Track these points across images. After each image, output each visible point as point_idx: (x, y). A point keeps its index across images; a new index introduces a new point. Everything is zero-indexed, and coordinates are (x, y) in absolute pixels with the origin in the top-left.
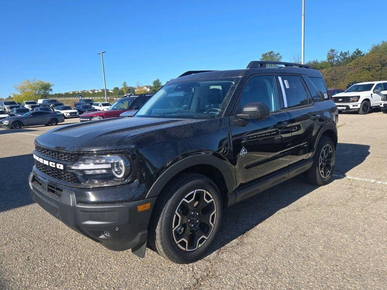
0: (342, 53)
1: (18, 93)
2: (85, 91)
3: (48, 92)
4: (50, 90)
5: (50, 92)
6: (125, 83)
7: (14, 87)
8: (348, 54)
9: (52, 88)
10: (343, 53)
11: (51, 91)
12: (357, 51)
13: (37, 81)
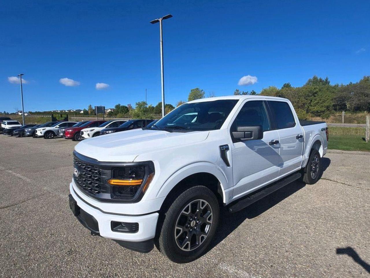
0: (243, 92)
2: (71, 110)
6: (90, 105)
12: (253, 92)
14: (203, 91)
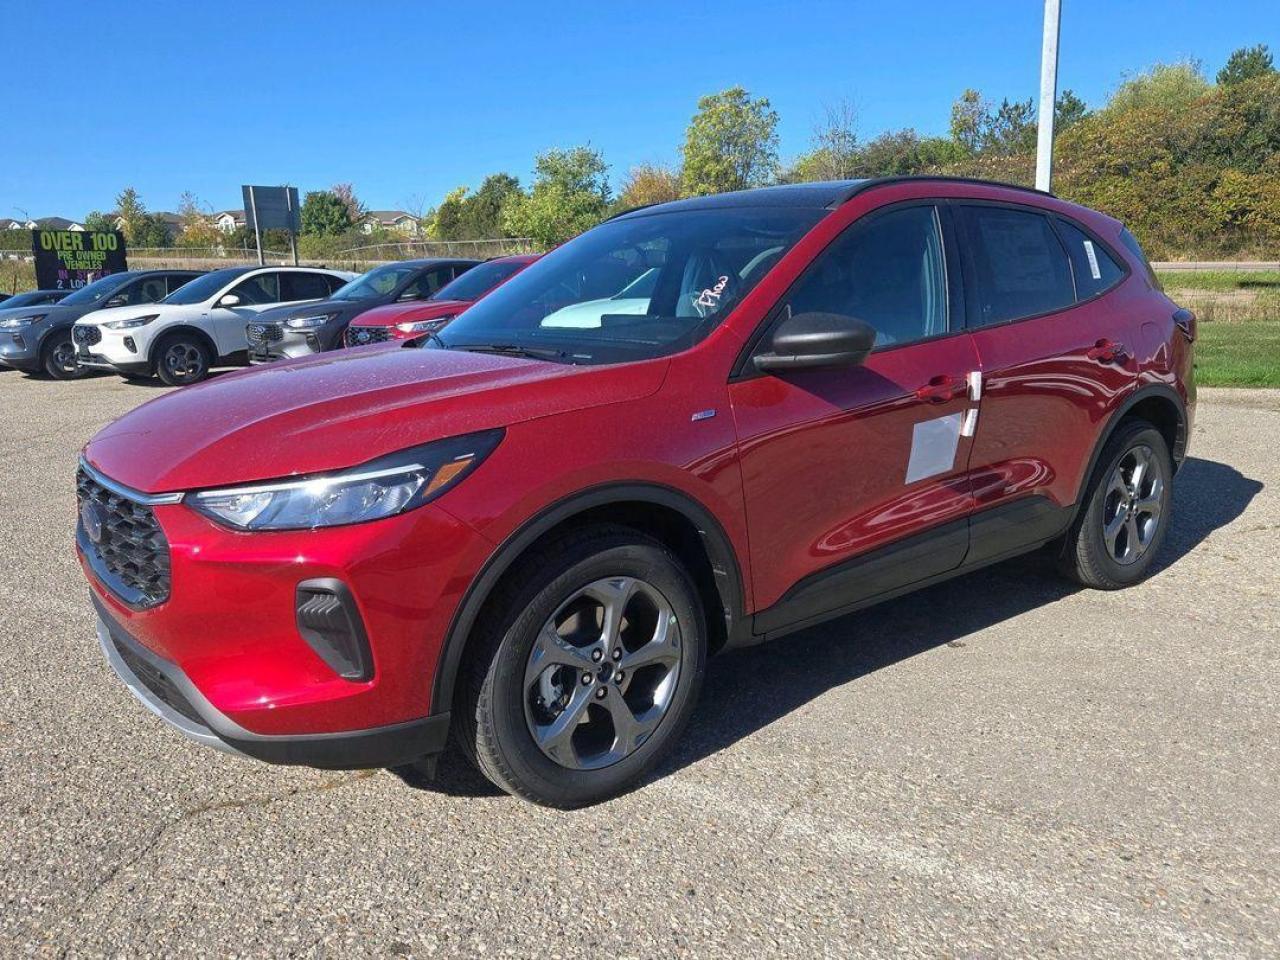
0: (1005, 105)
8: (1027, 113)
10: (1012, 105)
12: (1065, 102)
14: (768, 105)
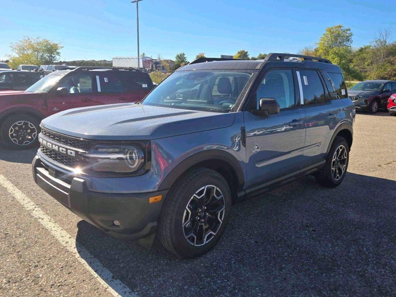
1: (15, 55)
3: (55, 56)
4: (57, 54)
5: (57, 57)
7: (11, 47)
9: (59, 51)
11: (59, 55)
13: (41, 40)
